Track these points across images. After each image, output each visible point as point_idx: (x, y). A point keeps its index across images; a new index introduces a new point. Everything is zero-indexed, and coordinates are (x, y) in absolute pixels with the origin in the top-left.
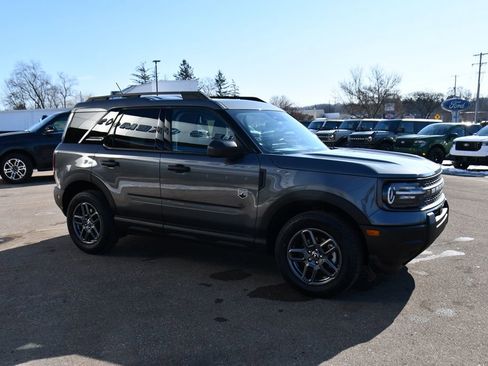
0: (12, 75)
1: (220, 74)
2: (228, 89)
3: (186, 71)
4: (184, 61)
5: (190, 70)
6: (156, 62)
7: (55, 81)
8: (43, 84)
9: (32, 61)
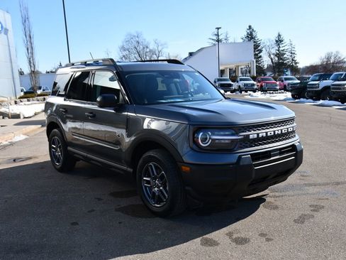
0: (123, 43)
1: (279, 35)
2: (286, 48)
3: (251, 34)
4: (250, 27)
5: (254, 33)
6: (218, 29)
7: (152, 46)
8: (144, 48)
9: (137, 32)
